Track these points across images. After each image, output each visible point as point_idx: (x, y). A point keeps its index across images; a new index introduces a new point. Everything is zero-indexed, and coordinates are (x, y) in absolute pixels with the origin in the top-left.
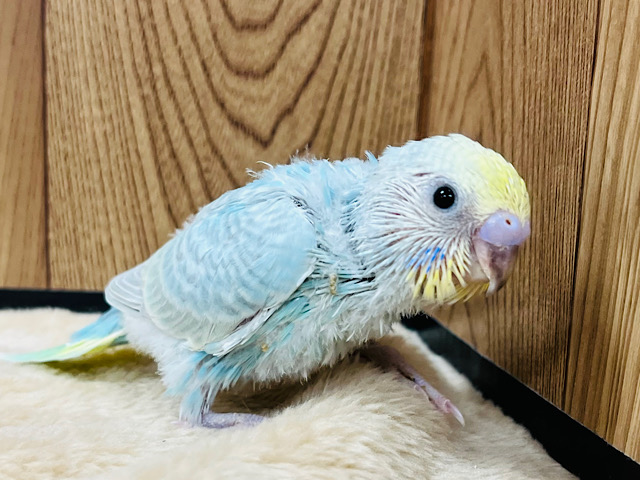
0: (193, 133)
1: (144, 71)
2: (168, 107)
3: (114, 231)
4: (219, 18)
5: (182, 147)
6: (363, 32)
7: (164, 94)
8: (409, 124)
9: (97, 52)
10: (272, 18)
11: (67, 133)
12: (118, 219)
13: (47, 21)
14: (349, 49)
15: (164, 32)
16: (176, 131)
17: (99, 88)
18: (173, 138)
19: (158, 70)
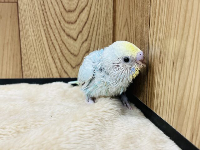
0: (57, 38)
1: (44, 23)
2: (51, 32)
3: (39, 63)
4: (62, 9)
5: (55, 42)
6: (98, 11)
7: (49, 29)
8: (111, 34)
9: (32, 19)
10: (76, 9)
11: (26, 39)
12: (39, 60)
13: (19, 11)
14: (95, 16)
15: (49, 13)
16: (53, 38)
17: (33, 28)
18: (52, 40)
19: (47, 23)
